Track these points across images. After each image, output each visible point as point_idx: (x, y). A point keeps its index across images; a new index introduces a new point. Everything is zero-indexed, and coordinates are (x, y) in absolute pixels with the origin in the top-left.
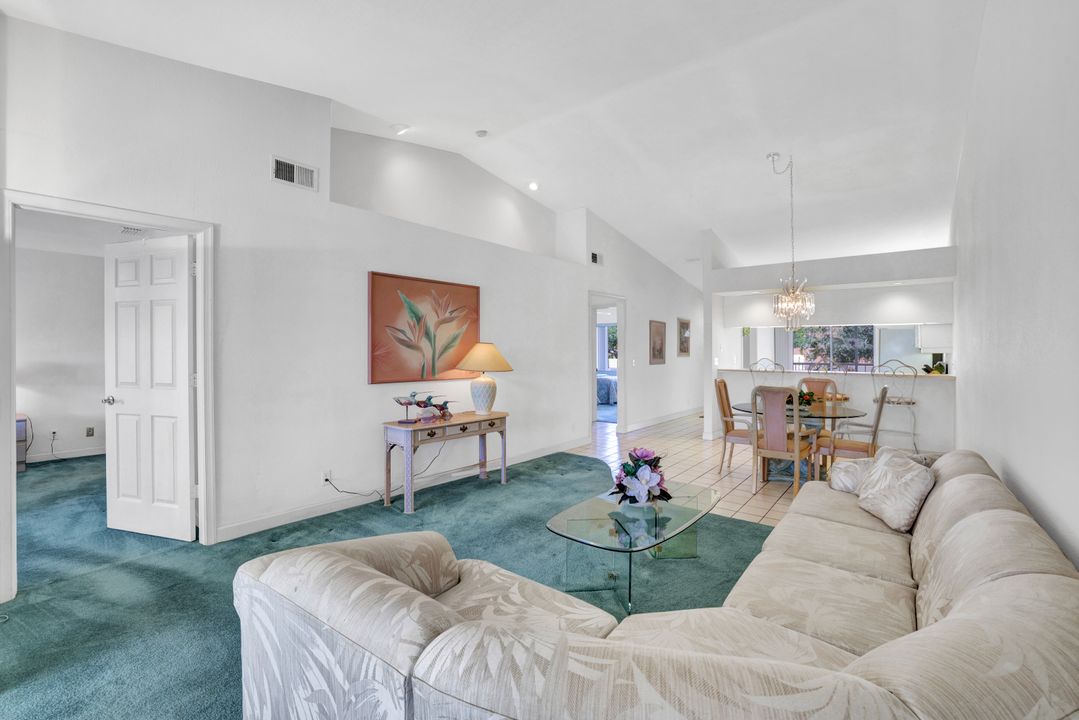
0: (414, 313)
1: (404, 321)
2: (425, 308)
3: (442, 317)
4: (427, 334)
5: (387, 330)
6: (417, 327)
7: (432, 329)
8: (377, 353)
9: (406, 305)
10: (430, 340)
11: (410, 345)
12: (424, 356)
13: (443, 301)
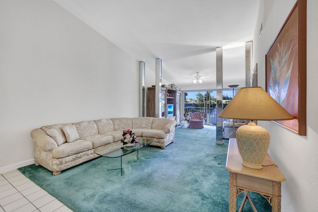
9: (272, 66)
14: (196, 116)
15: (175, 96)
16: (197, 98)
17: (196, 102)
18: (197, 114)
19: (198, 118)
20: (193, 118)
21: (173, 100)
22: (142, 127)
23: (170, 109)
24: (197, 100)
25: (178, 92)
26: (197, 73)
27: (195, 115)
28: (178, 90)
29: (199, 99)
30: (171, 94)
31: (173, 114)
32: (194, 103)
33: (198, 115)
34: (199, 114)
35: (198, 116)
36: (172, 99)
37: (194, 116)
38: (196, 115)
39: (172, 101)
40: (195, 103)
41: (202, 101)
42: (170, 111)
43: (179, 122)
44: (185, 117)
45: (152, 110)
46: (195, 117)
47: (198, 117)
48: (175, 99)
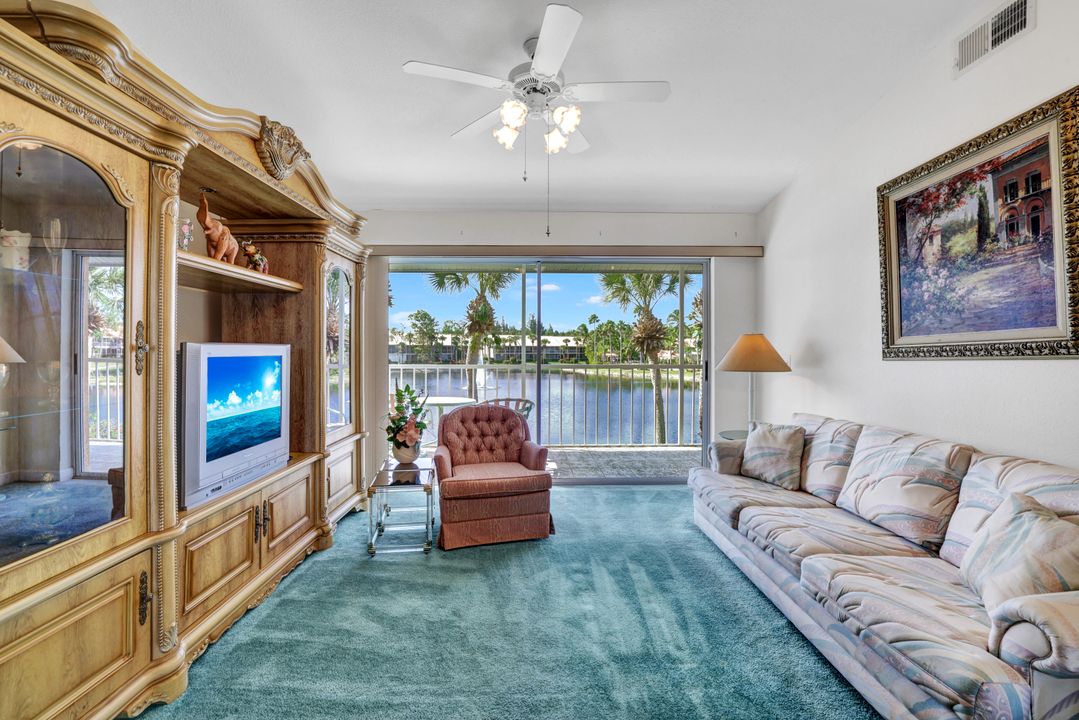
14: (483, 435)
15: (307, 272)
16: (414, 325)
17: (410, 341)
18: (488, 419)
19: (500, 452)
20: (460, 455)
21: (290, 304)
23: (242, 394)
24: (413, 332)
25: (334, 236)
27: (475, 429)
28: (338, 221)
29: (421, 331)
30: (269, 247)
31: (282, 444)
32: (402, 344)
33: (496, 425)
34: (504, 420)
35: (497, 435)
36: (281, 294)
37: (470, 436)
38: (483, 424)
39: (280, 312)
40: (407, 343)
41: (429, 337)
42: (241, 418)
43: (351, 488)
44: (399, 445)
46: (477, 439)
47: (498, 444)
48: (307, 298)
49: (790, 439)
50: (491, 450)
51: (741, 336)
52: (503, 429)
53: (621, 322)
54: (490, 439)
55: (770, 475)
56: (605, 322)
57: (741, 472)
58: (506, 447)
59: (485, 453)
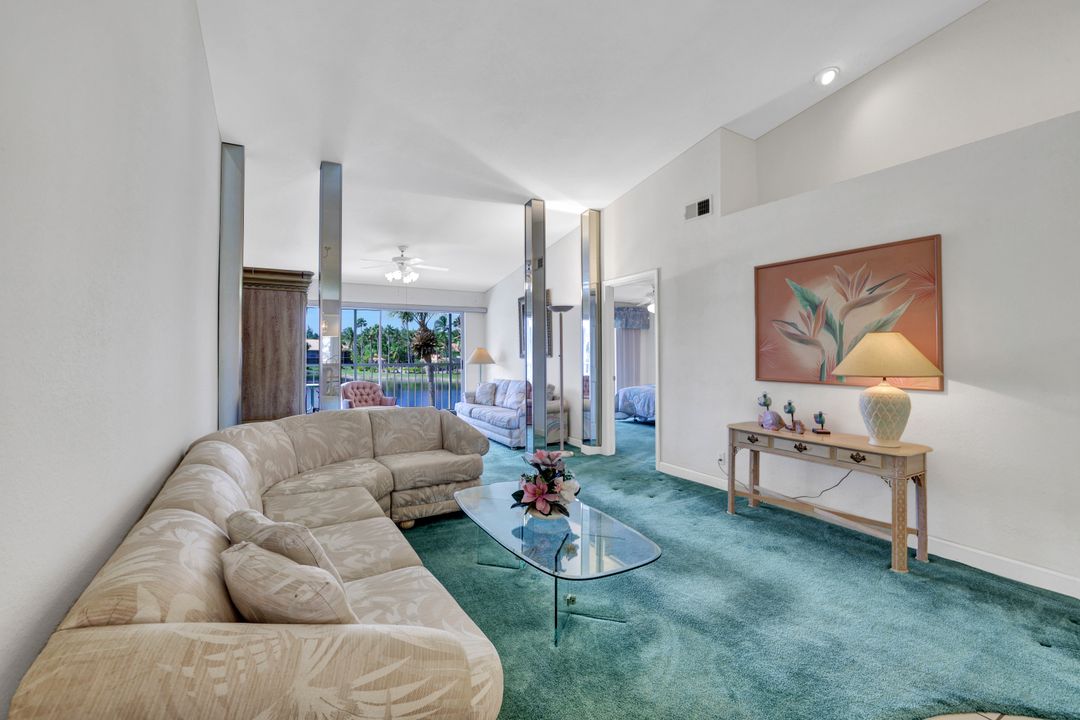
0: (807, 300)
1: (795, 313)
2: (826, 292)
3: (852, 300)
4: (829, 325)
5: (774, 324)
6: (812, 317)
7: (836, 318)
8: (763, 350)
9: (796, 293)
10: (833, 333)
11: (803, 341)
12: (823, 351)
13: (852, 277)
14: (362, 395)
18: (364, 388)
19: (371, 402)
22: (335, 456)
26: (402, 248)
33: (367, 390)
34: (371, 388)
35: (368, 395)
37: (356, 395)
38: (361, 390)
45: (263, 380)
46: (359, 397)
47: (369, 398)
49: (491, 388)
50: (366, 401)
51: (476, 350)
52: (371, 392)
53: (389, 327)
54: (365, 397)
55: (484, 401)
56: (373, 326)
57: (475, 402)
58: (373, 400)
59: (364, 403)
